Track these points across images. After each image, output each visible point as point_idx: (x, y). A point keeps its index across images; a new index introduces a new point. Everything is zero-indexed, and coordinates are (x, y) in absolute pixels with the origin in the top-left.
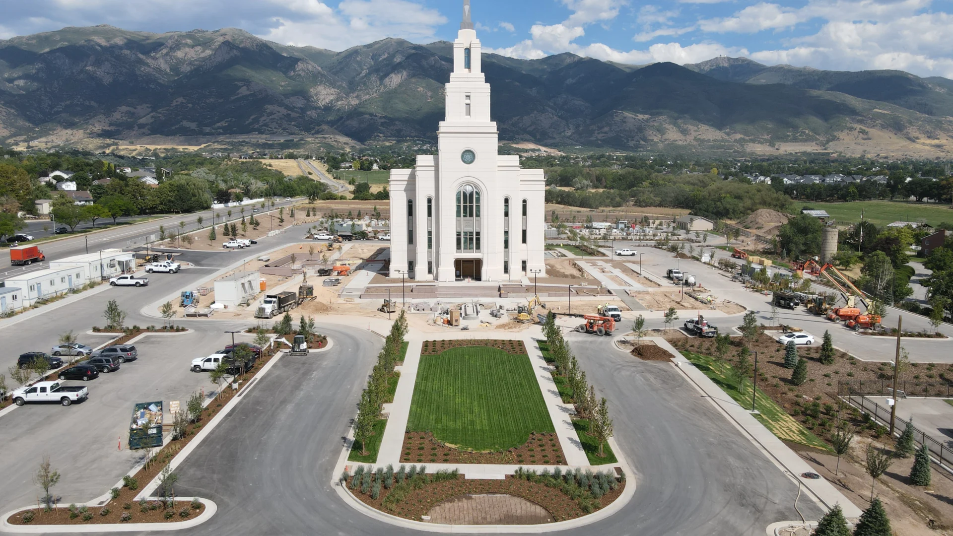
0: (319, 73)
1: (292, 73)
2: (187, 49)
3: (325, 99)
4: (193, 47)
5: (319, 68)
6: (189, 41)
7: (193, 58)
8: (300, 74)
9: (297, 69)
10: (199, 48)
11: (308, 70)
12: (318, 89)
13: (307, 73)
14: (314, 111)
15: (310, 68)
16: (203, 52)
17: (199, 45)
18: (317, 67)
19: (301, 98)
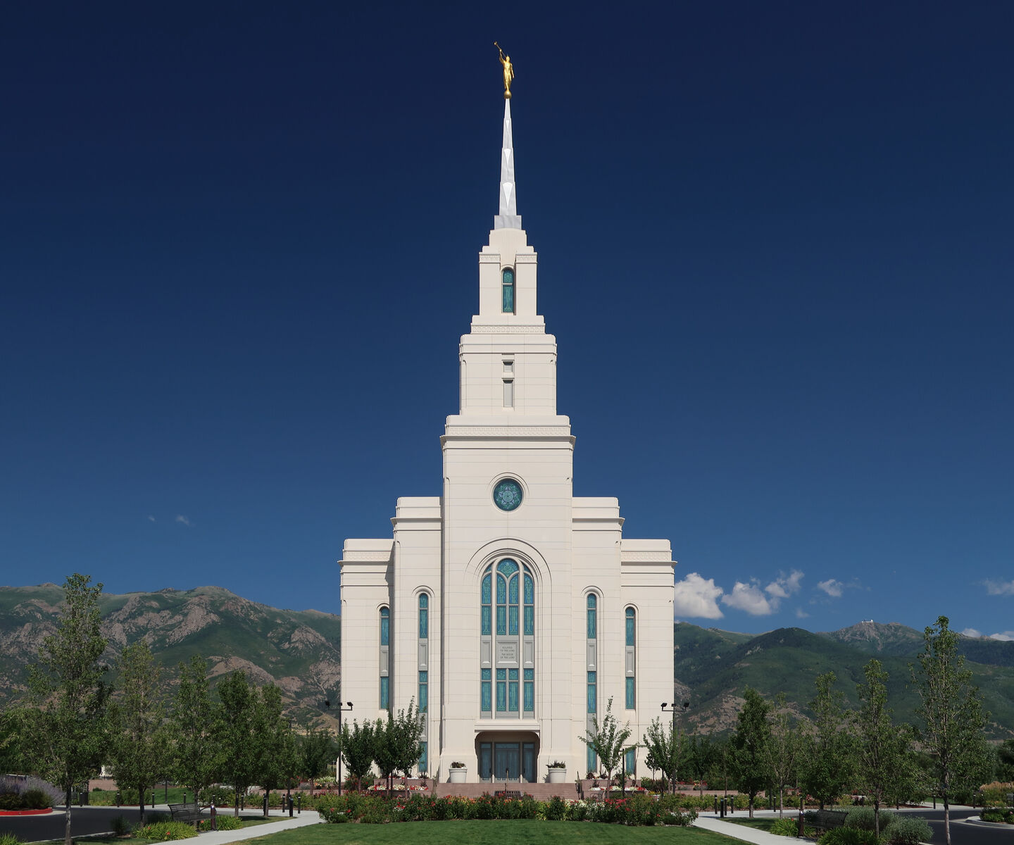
0: (323, 644)
1: (287, 645)
2: (151, 614)
3: (328, 680)
4: (158, 611)
5: (323, 639)
6: (155, 604)
7: (158, 625)
8: (297, 647)
9: (294, 640)
10: (166, 613)
11: (308, 641)
12: (320, 667)
13: (306, 645)
14: (313, 697)
15: (311, 638)
16: (171, 618)
17: (167, 609)
18: (320, 637)
19: (297, 678)
